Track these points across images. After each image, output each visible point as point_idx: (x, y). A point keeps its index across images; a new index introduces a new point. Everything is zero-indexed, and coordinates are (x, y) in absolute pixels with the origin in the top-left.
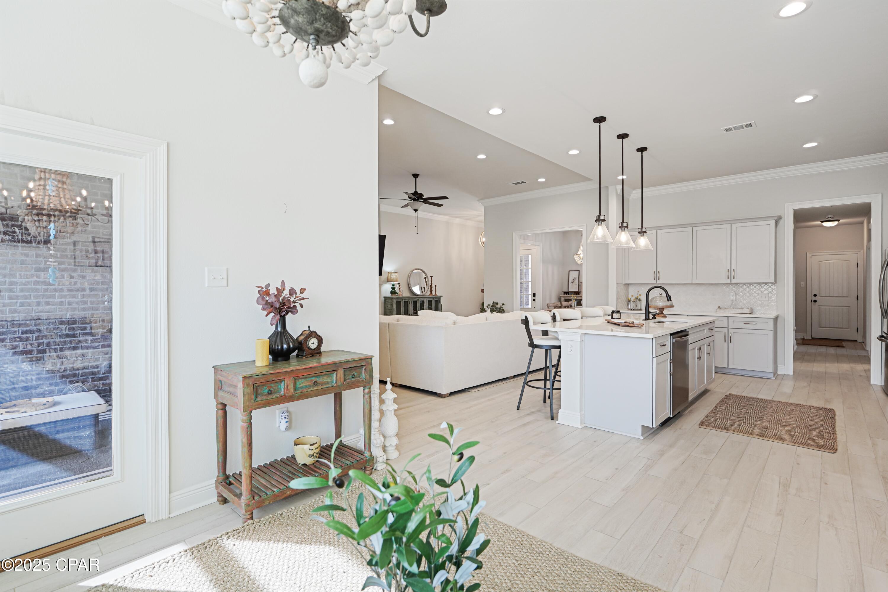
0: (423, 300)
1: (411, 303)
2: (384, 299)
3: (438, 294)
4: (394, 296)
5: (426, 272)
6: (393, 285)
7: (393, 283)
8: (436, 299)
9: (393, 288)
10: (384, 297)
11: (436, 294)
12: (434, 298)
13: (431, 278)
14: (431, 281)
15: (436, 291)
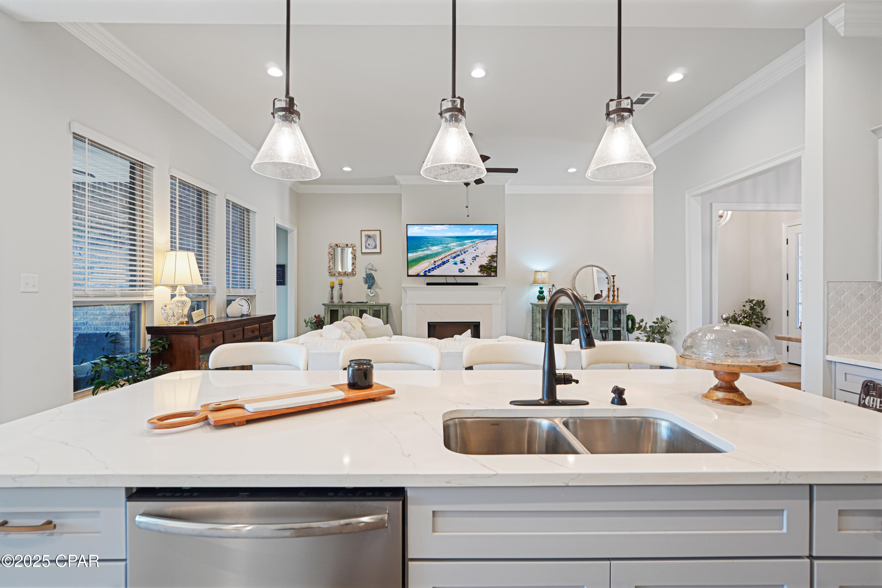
0: (590, 308)
1: (567, 312)
2: (531, 306)
3: (622, 301)
4: (540, 303)
5: (605, 269)
6: (541, 288)
7: (541, 286)
8: (615, 308)
9: (541, 292)
10: (531, 304)
11: (618, 300)
12: (611, 306)
13: (614, 279)
14: (614, 282)
15: (618, 297)
